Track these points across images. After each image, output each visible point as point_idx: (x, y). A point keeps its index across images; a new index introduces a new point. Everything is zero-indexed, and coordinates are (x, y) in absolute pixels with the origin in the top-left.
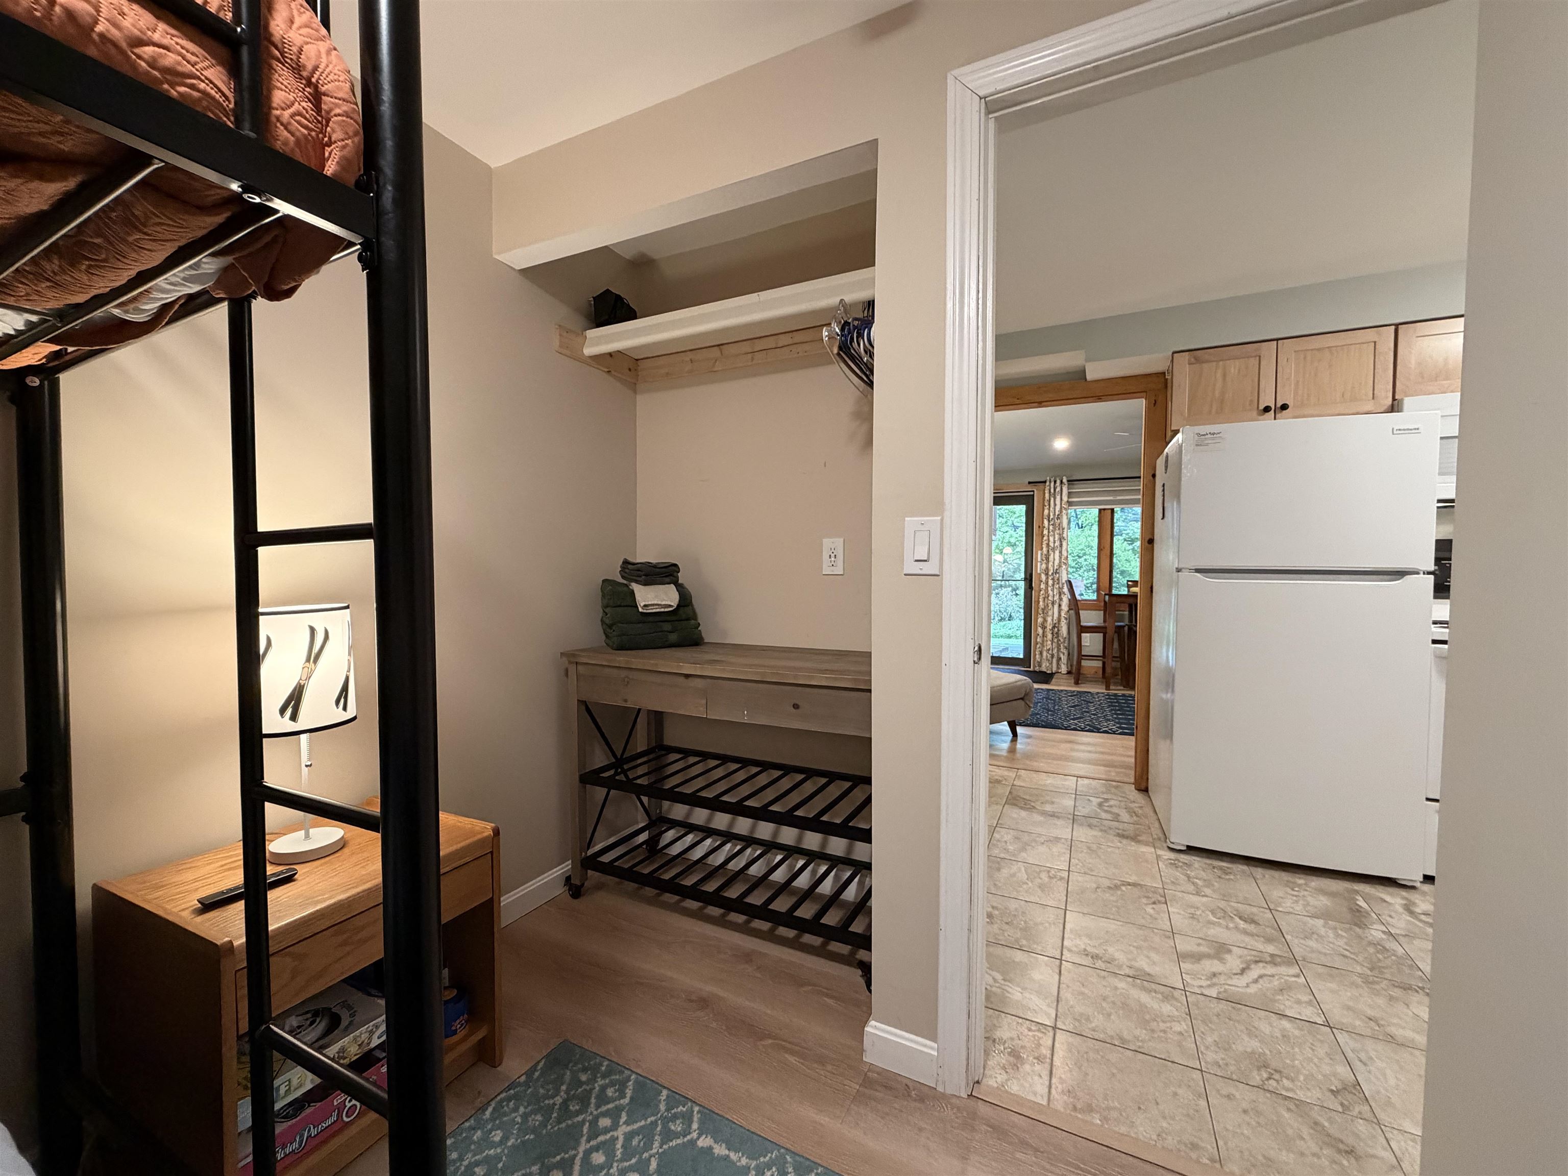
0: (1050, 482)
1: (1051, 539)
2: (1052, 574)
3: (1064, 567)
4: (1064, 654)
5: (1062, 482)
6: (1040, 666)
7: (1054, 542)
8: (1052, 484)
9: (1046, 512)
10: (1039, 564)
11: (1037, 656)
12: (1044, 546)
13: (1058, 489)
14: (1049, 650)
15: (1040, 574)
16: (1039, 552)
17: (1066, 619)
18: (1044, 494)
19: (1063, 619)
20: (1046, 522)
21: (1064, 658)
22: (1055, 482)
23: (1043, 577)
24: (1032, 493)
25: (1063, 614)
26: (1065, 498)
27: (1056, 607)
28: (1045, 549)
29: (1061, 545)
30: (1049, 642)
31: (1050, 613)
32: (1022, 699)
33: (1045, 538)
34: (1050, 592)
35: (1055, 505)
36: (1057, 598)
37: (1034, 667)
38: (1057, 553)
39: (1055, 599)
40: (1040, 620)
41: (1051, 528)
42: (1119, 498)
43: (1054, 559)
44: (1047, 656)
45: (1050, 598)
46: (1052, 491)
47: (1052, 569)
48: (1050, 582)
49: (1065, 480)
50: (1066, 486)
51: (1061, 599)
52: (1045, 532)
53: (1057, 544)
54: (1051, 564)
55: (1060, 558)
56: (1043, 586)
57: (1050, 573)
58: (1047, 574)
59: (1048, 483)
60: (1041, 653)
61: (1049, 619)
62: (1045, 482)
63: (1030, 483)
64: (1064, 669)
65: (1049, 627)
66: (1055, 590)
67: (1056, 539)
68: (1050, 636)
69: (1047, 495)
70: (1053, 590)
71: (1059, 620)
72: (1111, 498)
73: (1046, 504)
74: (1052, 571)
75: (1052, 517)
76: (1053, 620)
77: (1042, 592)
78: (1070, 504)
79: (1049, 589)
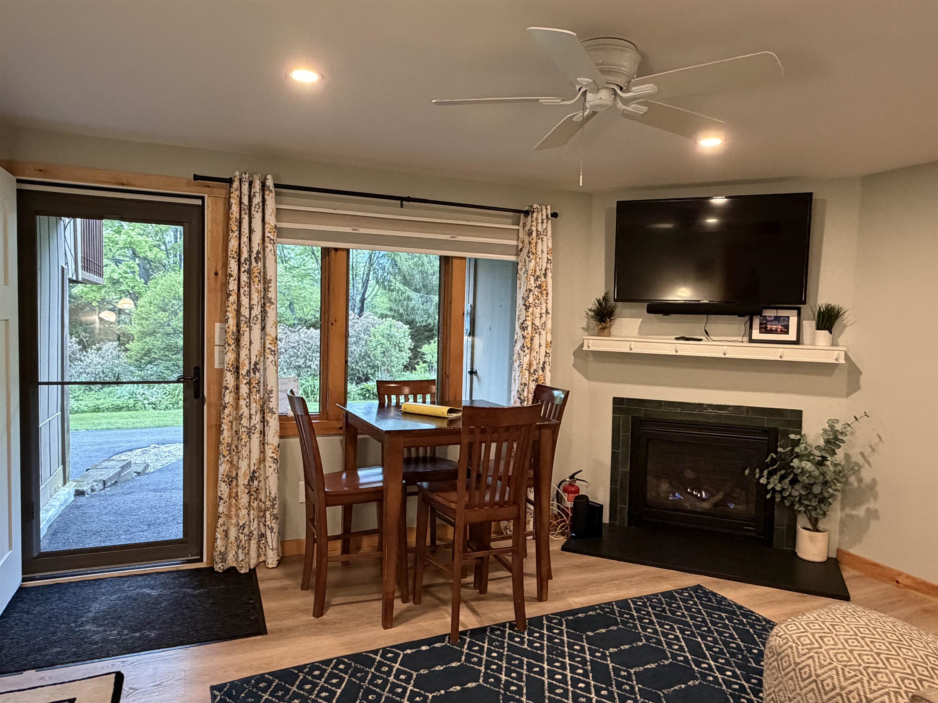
0: (241, 181)
1: (245, 301)
2: (248, 372)
3: (271, 358)
4: (272, 529)
5: (263, 185)
6: (224, 557)
7: (251, 308)
8: (245, 187)
9: (233, 244)
10: (217, 349)
11: (219, 542)
12: (231, 315)
13: (257, 200)
14: (243, 527)
15: (221, 372)
16: (218, 325)
17: (275, 460)
18: (229, 206)
19: (269, 462)
20: (233, 265)
21: (272, 539)
22: (251, 184)
23: (230, 379)
24: (199, 202)
25: (269, 453)
26: (271, 219)
27: (256, 438)
28: (232, 322)
29: (264, 312)
30: (244, 512)
31: (244, 452)
33: (233, 298)
34: (244, 410)
35: (251, 231)
36: (256, 419)
37: (212, 559)
38: (257, 328)
39: (253, 422)
40: (223, 468)
41: (244, 277)
42: (362, 231)
43: (251, 343)
44: (237, 538)
45: (245, 422)
46: (245, 201)
47: (247, 362)
48: (244, 390)
49: (270, 183)
50: (273, 194)
51: (264, 421)
52: (233, 286)
53: (256, 311)
54: (244, 353)
55: (263, 338)
56: (229, 398)
57: (243, 372)
58: (237, 370)
59: (236, 184)
60: (226, 533)
61: (243, 465)
62: (230, 181)
63: (196, 177)
64: (272, 558)
65: (243, 481)
66: (253, 405)
67: (255, 301)
68: (244, 499)
69: (235, 208)
70: (249, 406)
71: (262, 460)
72: (348, 230)
73: (235, 228)
74: (247, 368)
75: (245, 255)
76: (249, 466)
77: (227, 411)
78: (280, 232)
79: (242, 403)
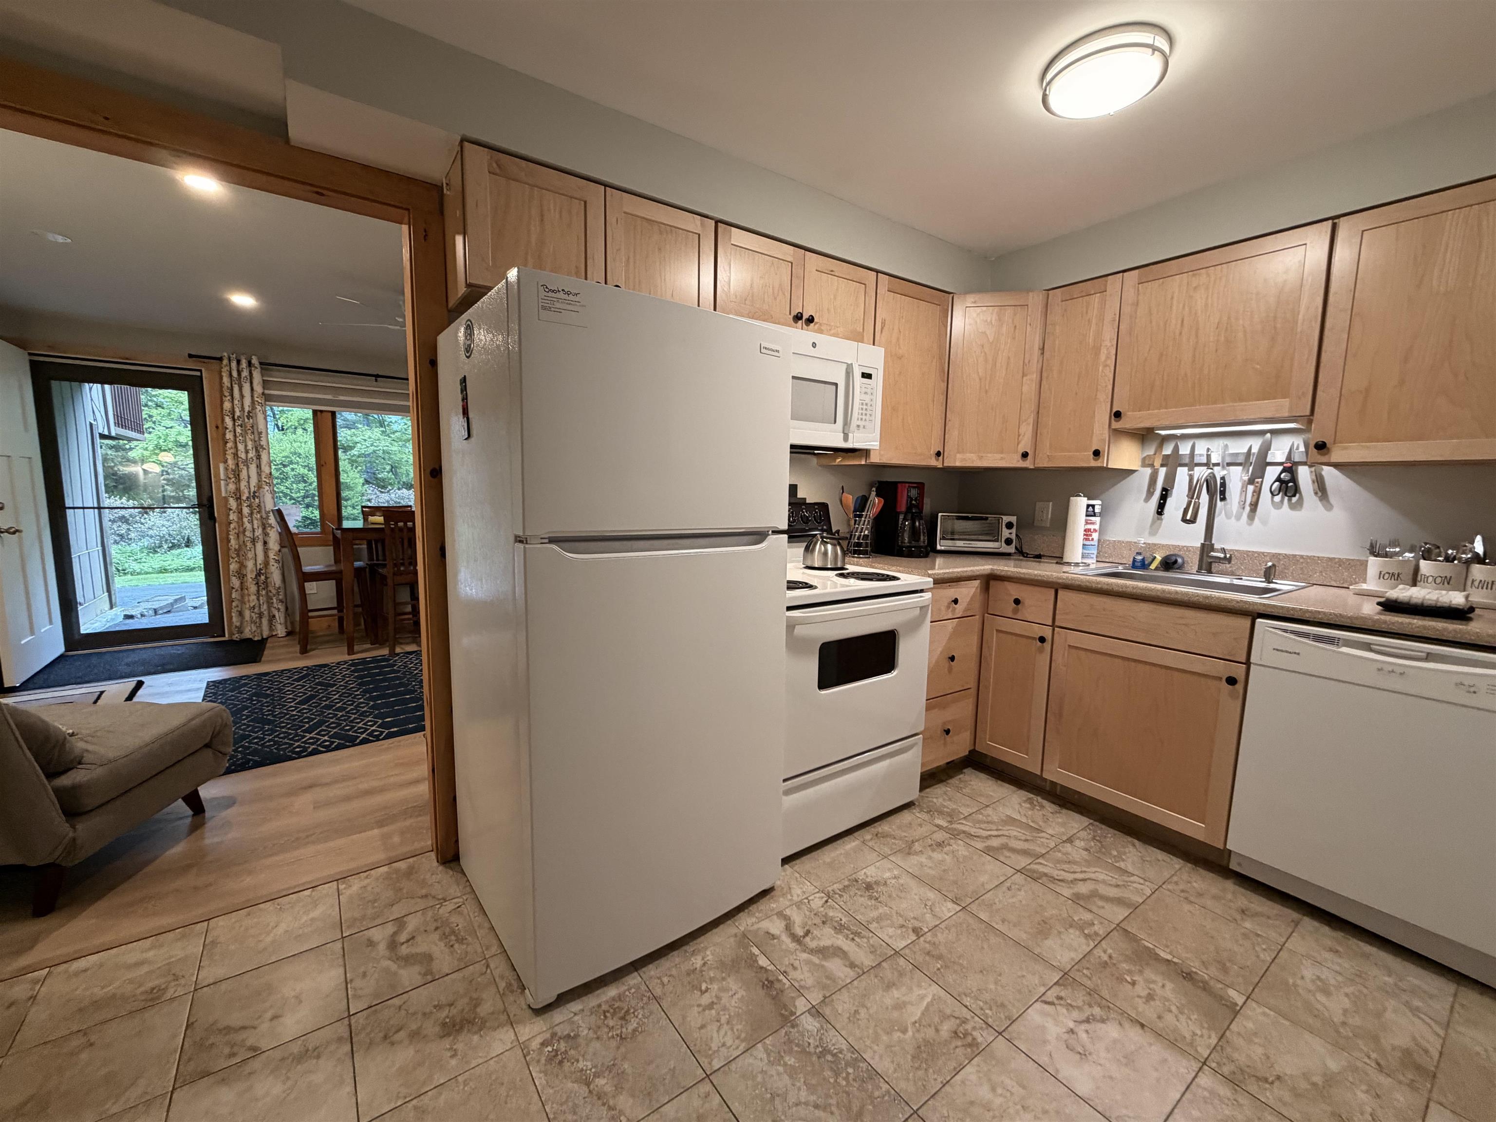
0: (230, 360)
1: (241, 447)
2: (248, 498)
3: (267, 488)
4: (279, 610)
5: (250, 364)
6: (240, 630)
7: (247, 452)
8: (234, 364)
9: (227, 405)
10: (222, 482)
11: (234, 619)
12: (230, 457)
13: (245, 373)
14: (254, 607)
15: (226, 499)
16: (222, 467)
17: (277, 561)
18: (221, 378)
19: (272, 562)
20: (228, 421)
21: (280, 617)
22: (239, 362)
23: (233, 503)
24: (198, 374)
25: (272, 555)
26: (258, 389)
27: (259, 546)
28: (230, 462)
29: (259, 457)
30: (253, 597)
31: (250, 555)
32: (207, 746)
33: (229, 445)
34: (248, 526)
35: (242, 396)
36: (259, 532)
37: (231, 634)
38: (253, 468)
39: (256, 534)
40: (233, 566)
41: (238, 430)
42: (342, 398)
43: (249, 477)
44: (251, 617)
45: (248, 534)
46: (235, 374)
47: (246, 491)
48: (246, 511)
49: (255, 361)
50: (259, 370)
51: (266, 534)
52: (229, 436)
53: (252, 454)
54: (243, 484)
55: (259, 475)
56: (233, 516)
57: (244, 498)
58: (238, 498)
59: (225, 362)
60: (241, 614)
61: (250, 564)
62: (220, 359)
63: (190, 356)
64: (281, 631)
65: (250, 576)
66: (255, 522)
67: (250, 447)
68: (253, 588)
69: (226, 380)
70: (251, 522)
71: (266, 563)
72: (329, 397)
73: (227, 394)
74: (247, 495)
75: (238, 413)
76: (256, 564)
77: (232, 526)
78: (268, 398)
79: (245, 520)
